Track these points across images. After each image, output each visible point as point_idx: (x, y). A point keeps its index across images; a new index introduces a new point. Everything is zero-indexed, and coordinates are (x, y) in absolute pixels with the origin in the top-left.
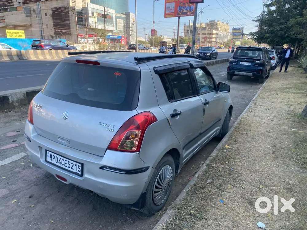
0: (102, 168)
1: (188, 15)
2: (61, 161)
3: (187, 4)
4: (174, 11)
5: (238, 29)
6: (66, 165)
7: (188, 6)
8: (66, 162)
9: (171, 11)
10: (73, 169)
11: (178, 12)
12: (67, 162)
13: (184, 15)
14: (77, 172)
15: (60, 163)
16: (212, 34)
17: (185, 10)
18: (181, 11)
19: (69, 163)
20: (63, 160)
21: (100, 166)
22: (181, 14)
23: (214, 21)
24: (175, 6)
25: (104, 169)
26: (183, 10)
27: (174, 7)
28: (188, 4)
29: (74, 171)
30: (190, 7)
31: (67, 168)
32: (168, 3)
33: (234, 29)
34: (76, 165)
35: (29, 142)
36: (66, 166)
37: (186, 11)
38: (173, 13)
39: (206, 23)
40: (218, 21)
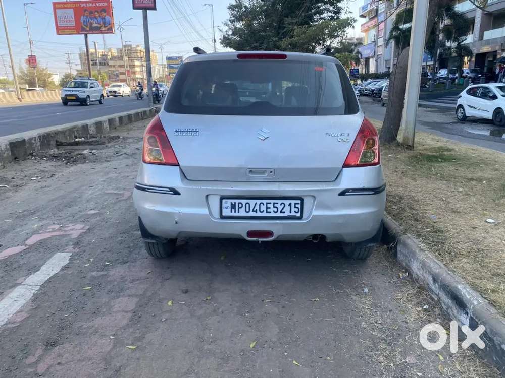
0: (343, 193)
1: (103, 32)
2: (257, 207)
3: (96, 13)
4: (74, 24)
5: (175, 59)
6: (269, 210)
7: (100, 16)
8: (269, 205)
9: (69, 24)
10: (284, 212)
11: (82, 26)
12: (271, 206)
13: (94, 32)
14: (293, 214)
15: (256, 211)
16: (134, 66)
17: (96, 23)
18: (88, 25)
19: (276, 205)
20: (262, 205)
21: (339, 192)
22: (88, 29)
23: (130, 46)
24: (75, 16)
25: (347, 193)
26: (91, 24)
27: (73, 17)
28: (98, 13)
29: (287, 214)
30: (104, 18)
31: (273, 214)
32: (59, 8)
33: (168, 59)
34: (290, 205)
35: (177, 196)
36: (270, 212)
37: (97, 25)
38: (74, 28)
39: (117, 49)
40: (138, 46)
